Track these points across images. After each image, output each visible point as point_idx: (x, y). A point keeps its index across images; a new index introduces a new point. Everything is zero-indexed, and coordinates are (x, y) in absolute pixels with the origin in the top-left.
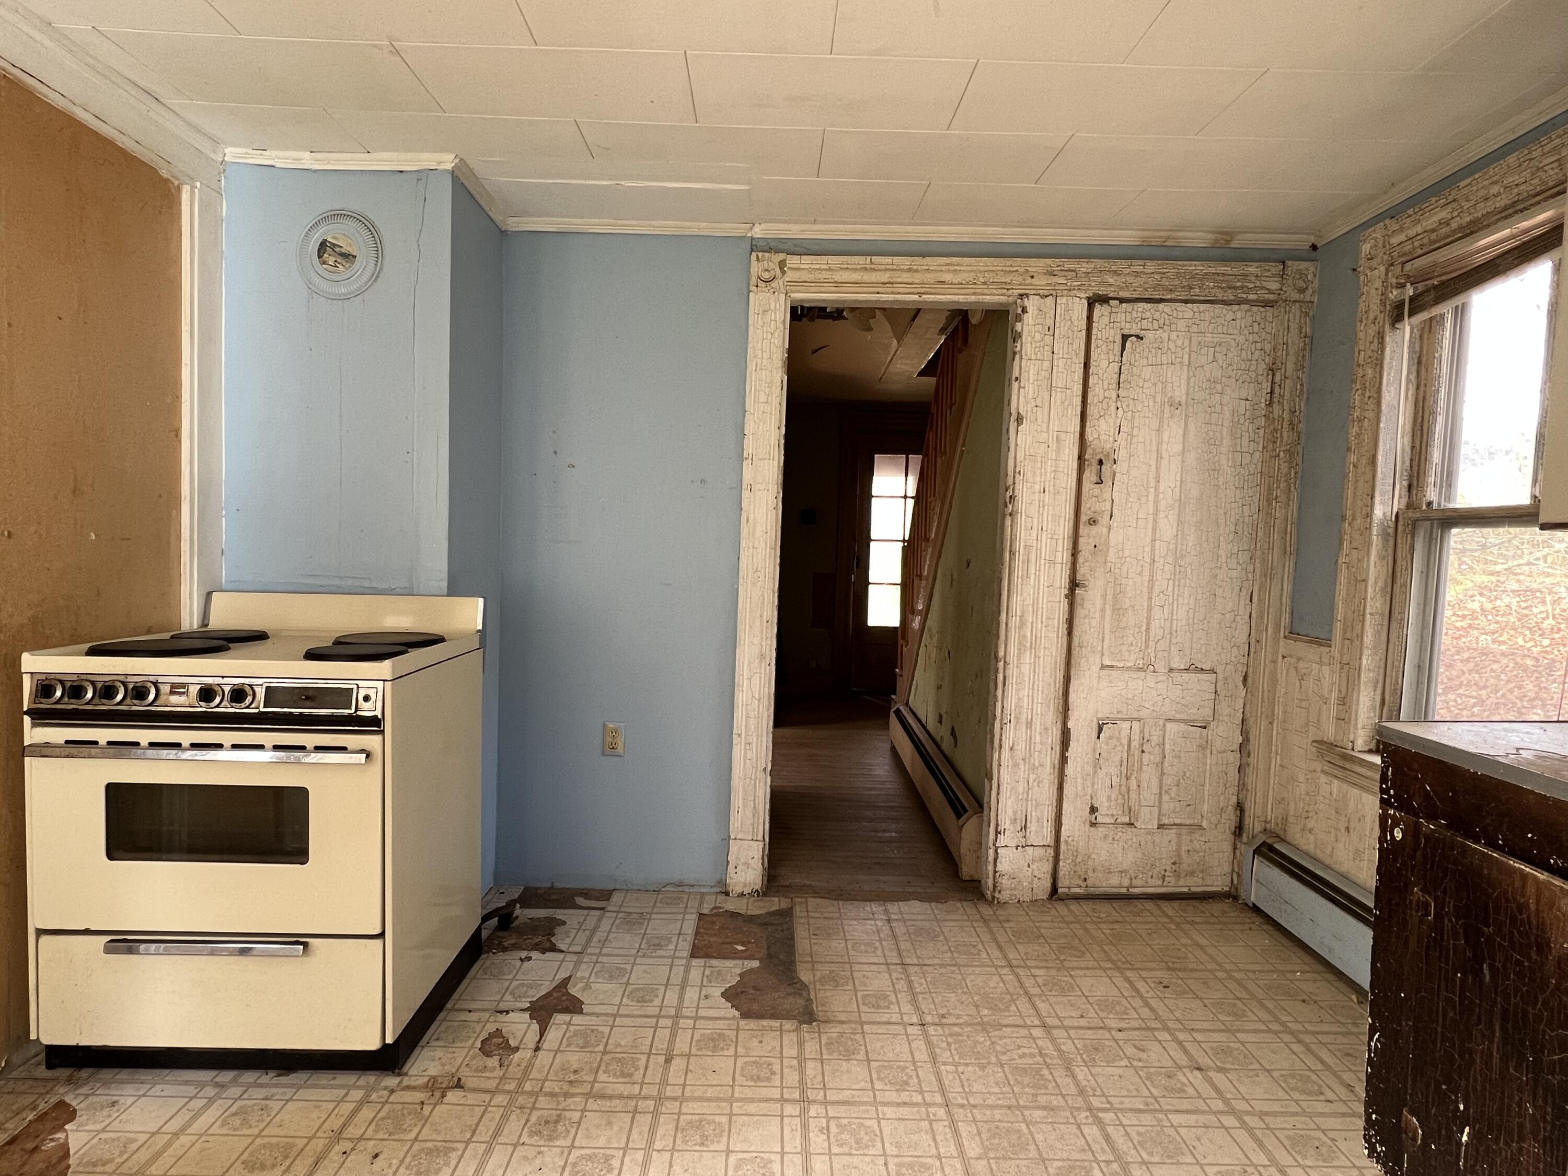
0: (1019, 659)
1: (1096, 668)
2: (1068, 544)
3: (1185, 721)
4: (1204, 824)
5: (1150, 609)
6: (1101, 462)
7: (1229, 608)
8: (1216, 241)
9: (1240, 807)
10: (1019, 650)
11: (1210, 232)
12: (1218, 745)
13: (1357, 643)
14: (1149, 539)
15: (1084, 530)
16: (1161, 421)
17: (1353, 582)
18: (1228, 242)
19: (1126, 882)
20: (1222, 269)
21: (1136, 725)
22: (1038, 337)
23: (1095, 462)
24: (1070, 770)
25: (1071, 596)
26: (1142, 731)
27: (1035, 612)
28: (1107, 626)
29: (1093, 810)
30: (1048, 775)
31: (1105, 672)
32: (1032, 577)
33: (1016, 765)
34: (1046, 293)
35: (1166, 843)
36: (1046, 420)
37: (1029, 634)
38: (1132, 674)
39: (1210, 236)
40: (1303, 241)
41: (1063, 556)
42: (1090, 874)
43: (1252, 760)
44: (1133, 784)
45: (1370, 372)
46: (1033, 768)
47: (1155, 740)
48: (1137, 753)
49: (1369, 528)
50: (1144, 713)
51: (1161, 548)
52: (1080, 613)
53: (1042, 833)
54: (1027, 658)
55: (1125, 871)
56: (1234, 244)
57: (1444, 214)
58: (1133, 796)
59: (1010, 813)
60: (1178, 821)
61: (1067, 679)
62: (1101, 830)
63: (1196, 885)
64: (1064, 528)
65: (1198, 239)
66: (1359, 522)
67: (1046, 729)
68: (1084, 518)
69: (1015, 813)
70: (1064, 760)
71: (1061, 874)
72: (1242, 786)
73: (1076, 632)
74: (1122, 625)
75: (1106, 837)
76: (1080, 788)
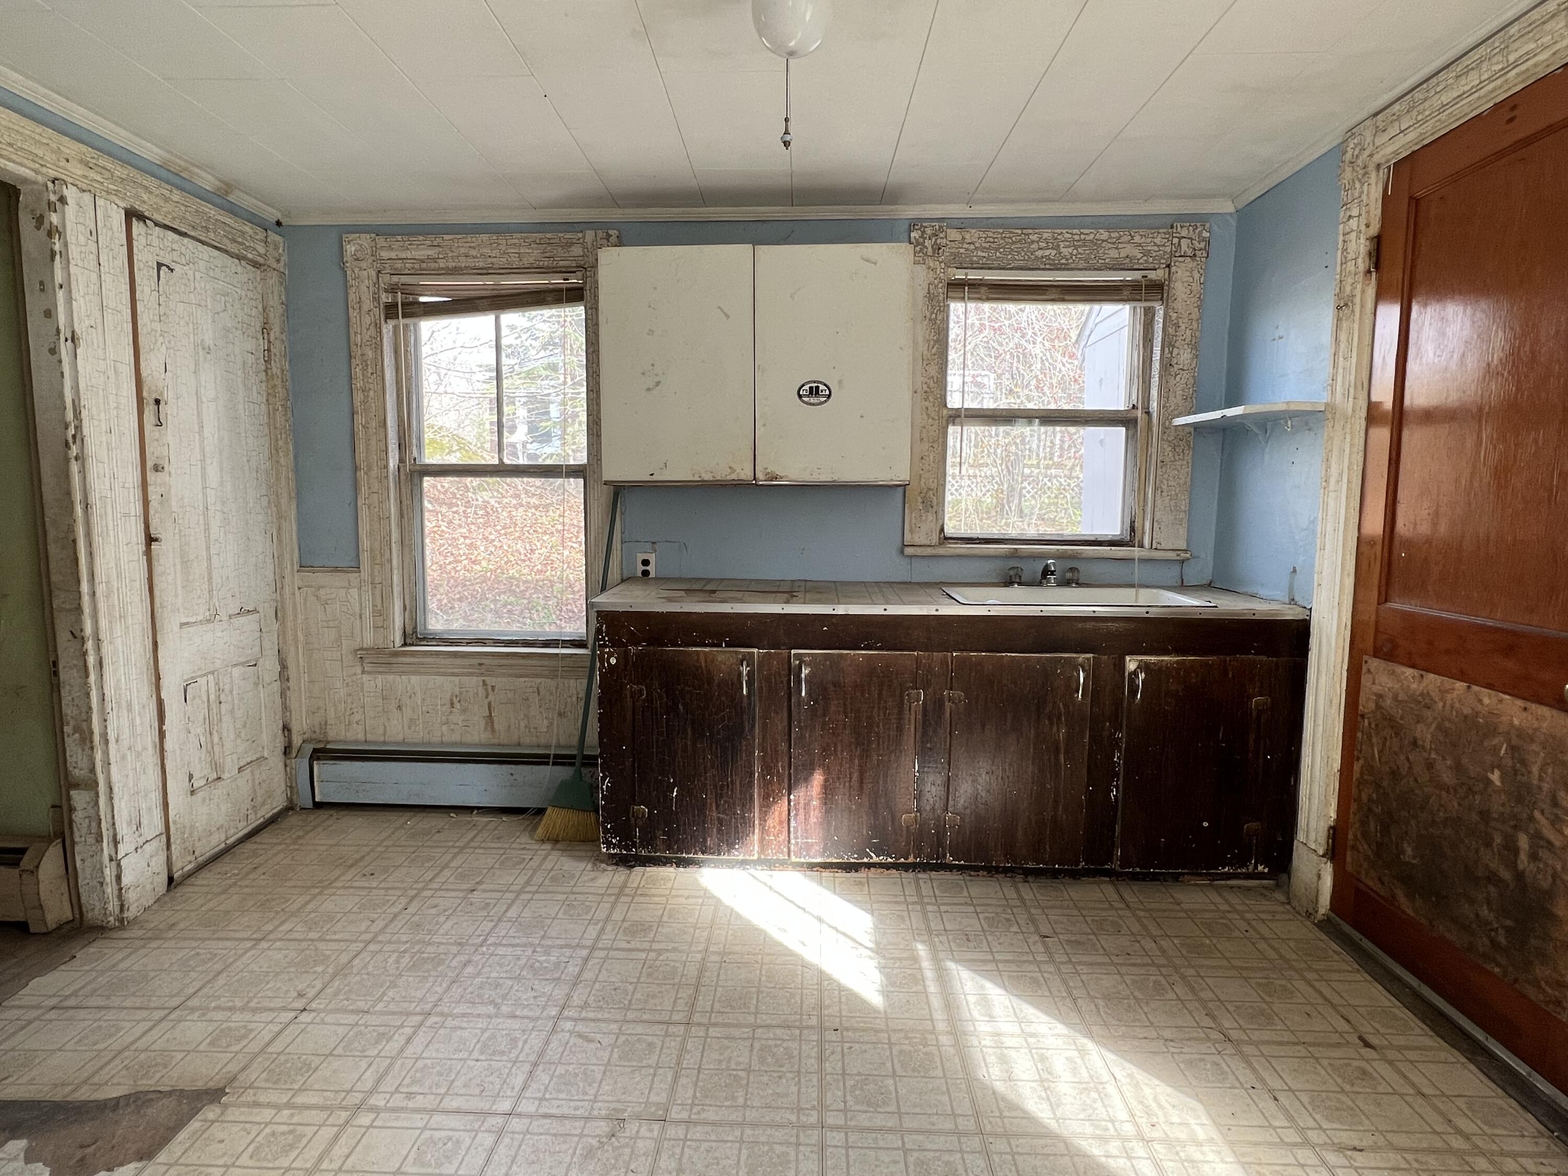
0: (111, 633)
1: (176, 628)
2: (138, 493)
3: (242, 664)
4: (266, 755)
5: (209, 559)
6: (157, 402)
7: (260, 550)
8: (219, 189)
9: (286, 728)
10: (110, 622)
11: (217, 178)
12: (267, 679)
13: (388, 566)
14: (200, 487)
15: (151, 476)
16: (197, 364)
17: (376, 519)
18: (227, 193)
19: (223, 837)
20: (228, 221)
21: (211, 677)
22: (82, 239)
23: (152, 402)
24: (169, 744)
25: (148, 553)
26: (217, 684)
27: (119, 575)
28: (179, 583)
29: (191, 777)
30: (150, 758)
31: (186, 630)
32: (111, 533)
33: (124, 758)
34: (85, 187)
35: (244, 785)
36: (102, 346)
37: (116, 603)
38: (204, 627)
39: (217, 183)
40: (273, 215)
41: (136, 508)
42: (197, 844)
43: (291, 684)
44: (216, 739)
45: (370, 354)
46: (139, 755)
47: (227, 687)
48: (214, 706)
49: (387, 477)
50: (218, 664)
51: (211, 494)
52: (157, 569)
53: (153, 824)
54: (118, 630)
55: (222, 826)
56: (231, 198)
57: (431, 252)
58: (216, 749)
59: (125, 814)
60: (249, 760)
61: (155, 644)
62: (200, 795)
63: (267, 812)
64: (132, 476)
65: (207, 182)
66: (375, 472)
67: (144, 707)
68: (149, 464)
69: (130, 812)
70: (162, 734)
71: (174, 858)
72: (285, 708)
73: (157, 592)
74: (191, 578)
75: (204, 800)
76: (178, 760)
